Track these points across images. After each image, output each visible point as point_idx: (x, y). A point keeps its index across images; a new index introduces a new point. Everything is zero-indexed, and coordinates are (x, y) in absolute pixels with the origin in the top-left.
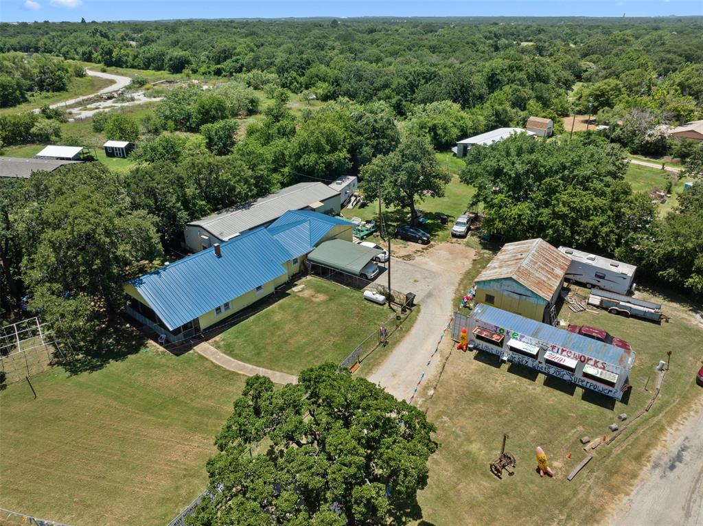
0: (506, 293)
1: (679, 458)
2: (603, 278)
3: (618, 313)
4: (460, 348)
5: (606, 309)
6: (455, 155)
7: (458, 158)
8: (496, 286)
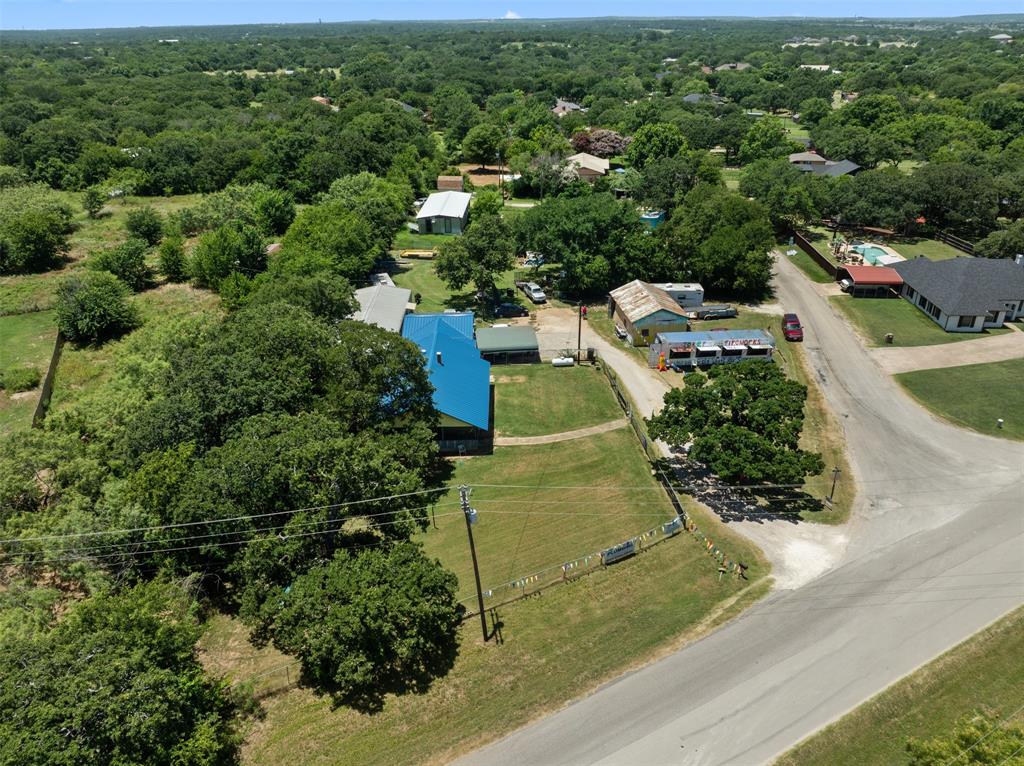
0: (657, 324)
1: (822, 376)
2: (684, 298)
3: (712, 318)
4: (663, 370)
5: (702, 319)
6: (413, 232)
7: (421, 234)
8: (649, 321)
